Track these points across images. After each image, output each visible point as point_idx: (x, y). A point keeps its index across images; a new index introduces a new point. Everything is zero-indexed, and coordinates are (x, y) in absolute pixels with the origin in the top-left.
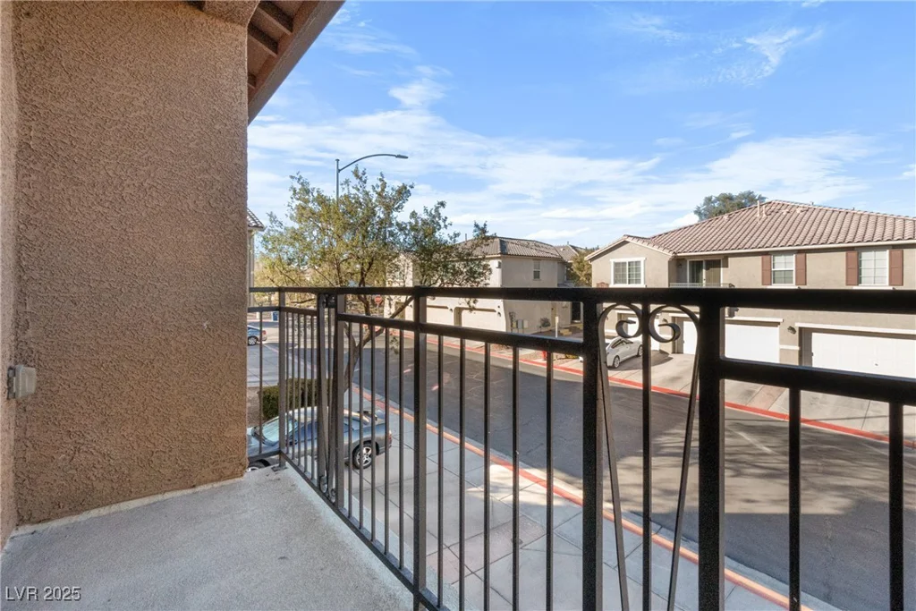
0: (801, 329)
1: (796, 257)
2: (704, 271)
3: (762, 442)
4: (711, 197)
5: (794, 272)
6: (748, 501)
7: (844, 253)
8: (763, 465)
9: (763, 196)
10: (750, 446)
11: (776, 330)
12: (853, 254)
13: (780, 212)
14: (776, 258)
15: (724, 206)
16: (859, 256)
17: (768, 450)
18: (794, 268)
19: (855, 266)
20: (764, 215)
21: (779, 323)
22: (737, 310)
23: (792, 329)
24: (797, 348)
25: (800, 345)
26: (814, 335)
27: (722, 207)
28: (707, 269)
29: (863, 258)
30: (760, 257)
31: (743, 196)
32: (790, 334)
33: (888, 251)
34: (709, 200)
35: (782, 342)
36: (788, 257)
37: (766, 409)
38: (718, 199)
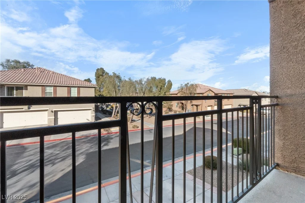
0: (55, 111)
1: (53, 88)
2: (15, 91)
3: (55, 150)
4: (9, 60)
5: (53, 93)
6: (63, 170)
7: (67, 88)
8: (59, 157)
9: (33, 65)
10: (52, 153)
11: (47, 112)
12: (69, 88)
13: (45, 72)
14: (47, 88)
15: (16, 65)
16: (70, 89)
17: (58, 152)
18: (53, 91)
19: (70, 91)
20: (39, 72)
21: (48, 110)
22: (32, 107)
23: (52, 111)
24: (54, 117)
25: (55, 116)
26: (59, 112)
27: (15, 65)
28: (17, 90)
29: (71, 89)
30: (41, 87)
31: (24, 63)
32: (52, 113)
33: (77, 88)
34: (8, 61)
35: (48, 116)
36: (51, 88)
37: (49, 140)
38: (13, 61)
